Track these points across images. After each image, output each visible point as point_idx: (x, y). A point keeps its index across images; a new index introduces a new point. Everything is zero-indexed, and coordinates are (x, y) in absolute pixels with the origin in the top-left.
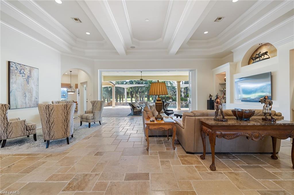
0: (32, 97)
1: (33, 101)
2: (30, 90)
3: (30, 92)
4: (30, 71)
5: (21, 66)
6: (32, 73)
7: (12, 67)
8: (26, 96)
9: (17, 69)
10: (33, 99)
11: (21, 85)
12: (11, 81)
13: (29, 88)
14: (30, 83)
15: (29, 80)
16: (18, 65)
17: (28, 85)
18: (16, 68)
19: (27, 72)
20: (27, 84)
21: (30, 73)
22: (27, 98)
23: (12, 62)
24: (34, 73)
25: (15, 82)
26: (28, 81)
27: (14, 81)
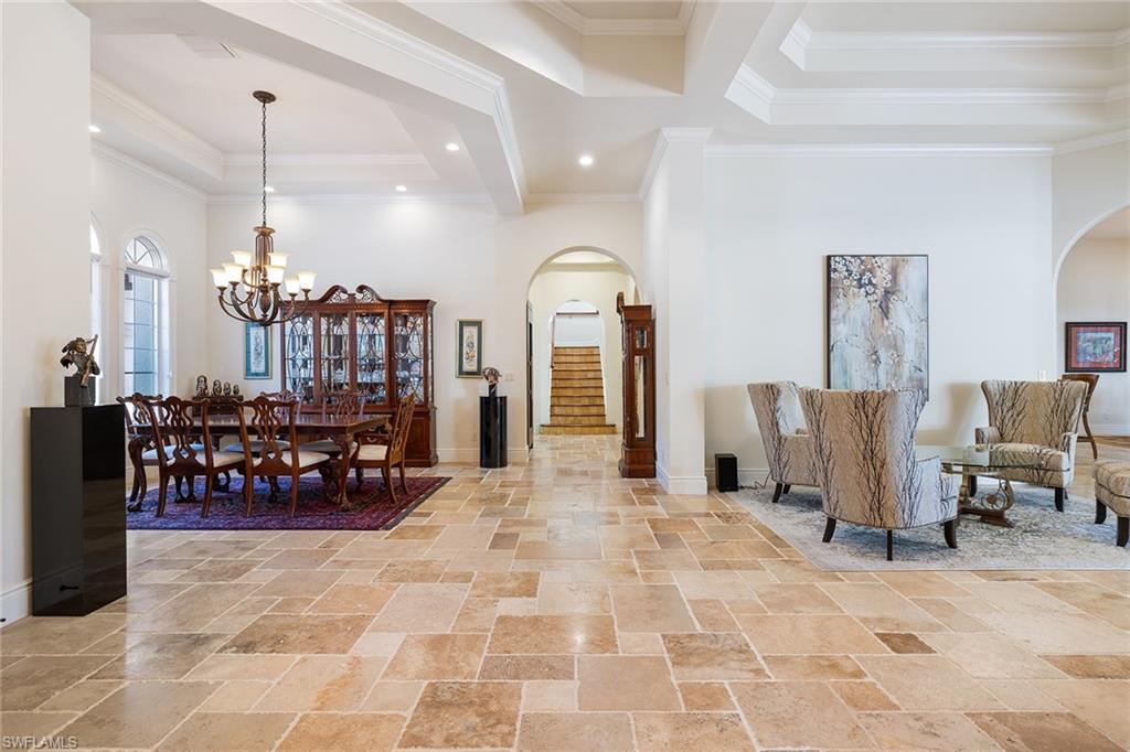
0: (898, 364)
1: (905, 380)
2: (895, 339)
3: (895, 346)
4: (894, 272)
5: (862, 262)
6: (901, 278)
7: (835, 270)
8: (878, 358)
9: (850, 275)
10: (906, 370)
11: (863, 324)
12: (834, 313)
13: (889, 333)
14: (892, 313)
15: (891, 305)
16: (853, 260)
17: (886, 322)
18: (847, 270)
19: (882, 278)
20: (883, 320)
21: (895, 279)
22: (882, 368)
23: (835, 256)
24: (911, 276)
25: (844, 316)
26: (887, 307)
27: (841, 314)
